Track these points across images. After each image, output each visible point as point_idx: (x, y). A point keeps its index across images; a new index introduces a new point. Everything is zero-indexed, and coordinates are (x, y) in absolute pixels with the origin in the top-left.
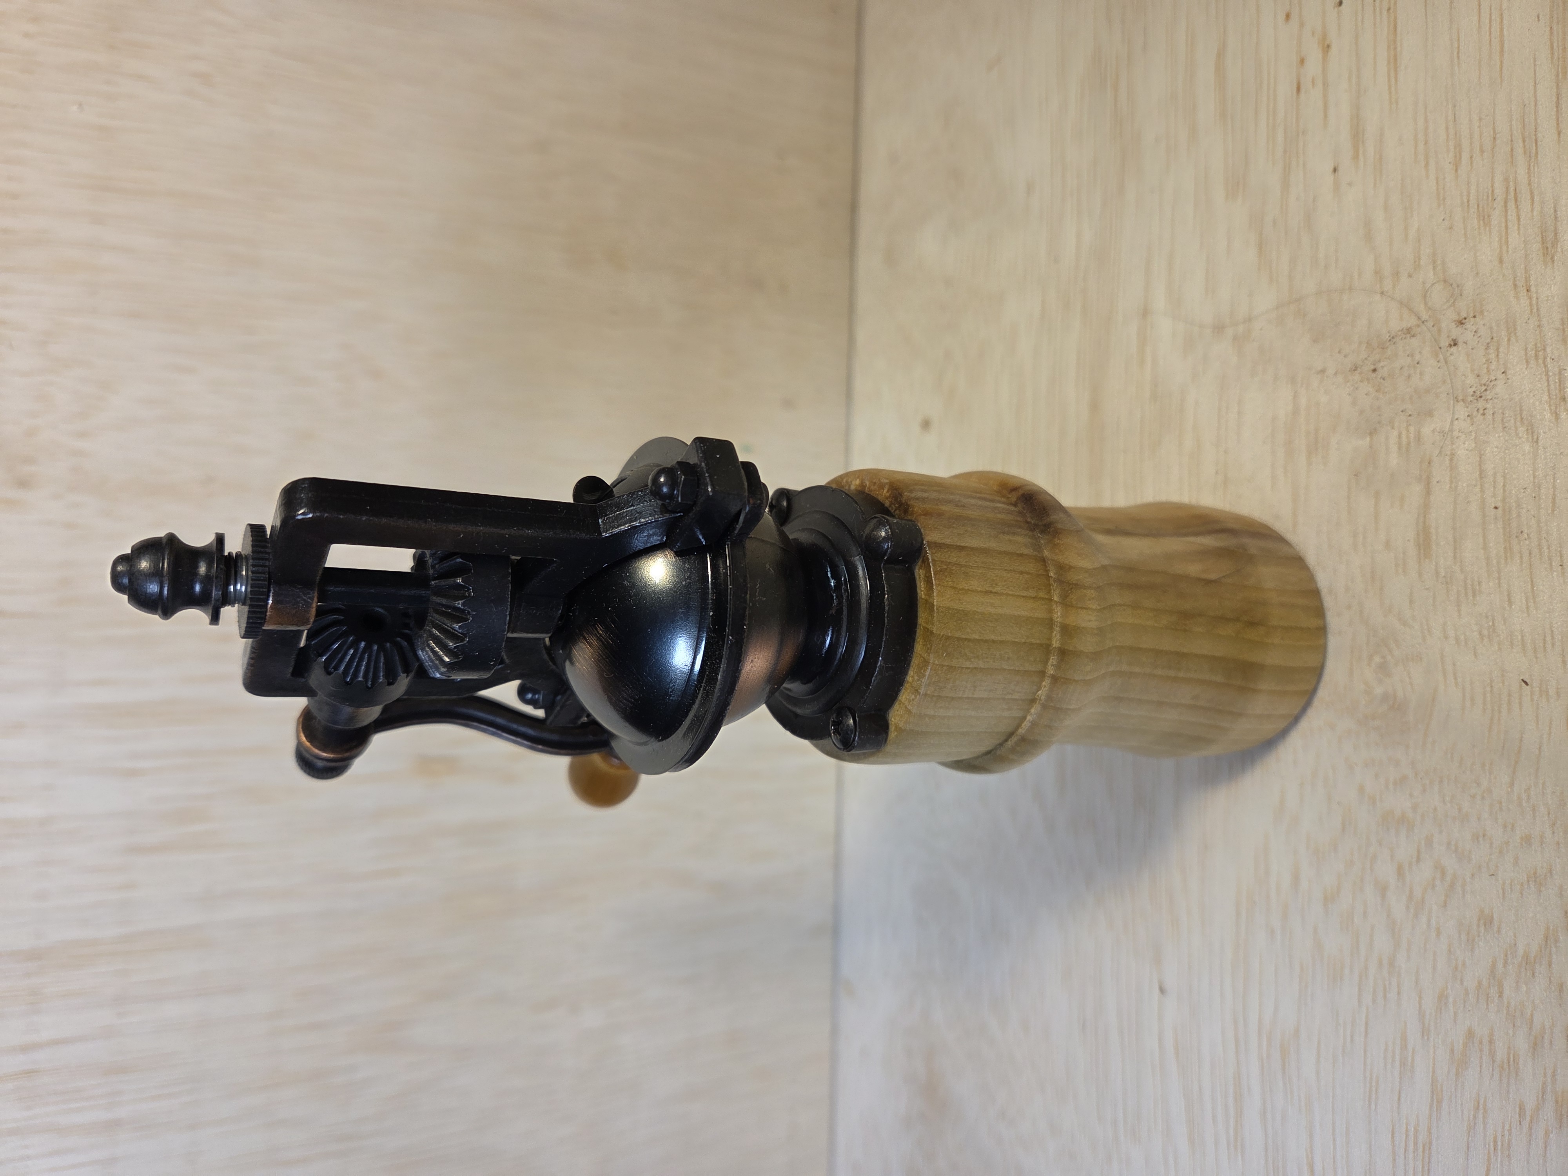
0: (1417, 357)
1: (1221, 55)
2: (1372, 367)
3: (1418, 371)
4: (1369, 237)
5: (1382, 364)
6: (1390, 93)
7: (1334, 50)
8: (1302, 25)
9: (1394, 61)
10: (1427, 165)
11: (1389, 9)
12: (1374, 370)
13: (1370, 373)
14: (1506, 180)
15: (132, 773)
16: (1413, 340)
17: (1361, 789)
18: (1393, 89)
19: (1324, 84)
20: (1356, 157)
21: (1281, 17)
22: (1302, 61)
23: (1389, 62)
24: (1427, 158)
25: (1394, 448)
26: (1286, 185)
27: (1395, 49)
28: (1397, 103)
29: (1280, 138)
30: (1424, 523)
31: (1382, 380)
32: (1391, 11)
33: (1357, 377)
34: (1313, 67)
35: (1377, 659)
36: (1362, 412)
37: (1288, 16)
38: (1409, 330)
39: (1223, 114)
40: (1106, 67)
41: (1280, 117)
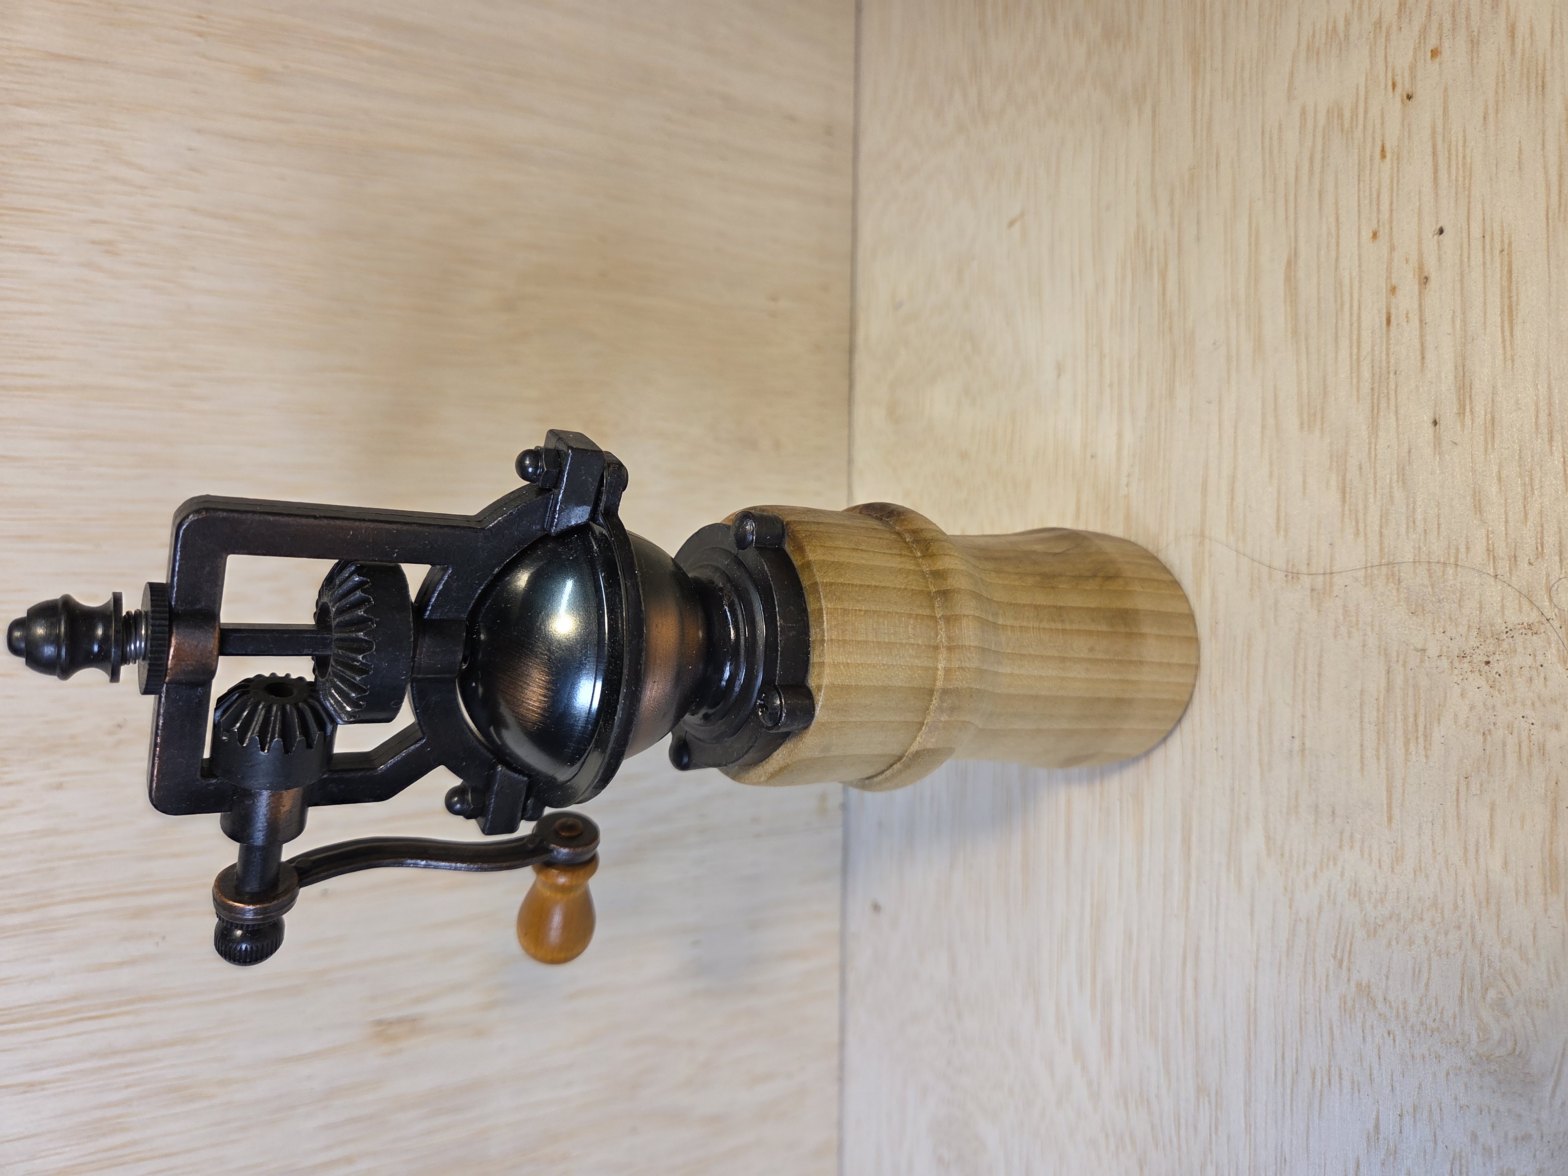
0: (1540, 658)
1: (1291, 264)
2: (1486, 659)
3: (1542, 675)
4: (1478, 508)
5: (1497, 657)
6: (1504, 347)
7: (1433, 284)
8: (1392, 248)
9: (1510, 312)
10: (1551, 439)
11: (1502, 251)
12: (1488, 663)
13: (1483, 665)
16: (1535, 637)
17: (1474, 1137)
18: (1508, 343)
19: (1421, 321)
20: (1461, 413)
21: (1367, 234)
22: (1393, 290)
23: (1502, 312)
24: (1551, 433)
25: (1512, 758)
26: (1374, 428)
27: (1510, 297)
28: (1513, 361)
29: (1366, 374)
30: (1551, 850)
31: (1497, 676)
32: (1505, 252)
33: (1466, 666)
34: (1406, 300)
35: (1492, 994)
36: (1472, 708)
37: (1375, 235)
38: (1530, 627)
39: (1295, 332)
40: (1152, 249)
41: (1366, 348)
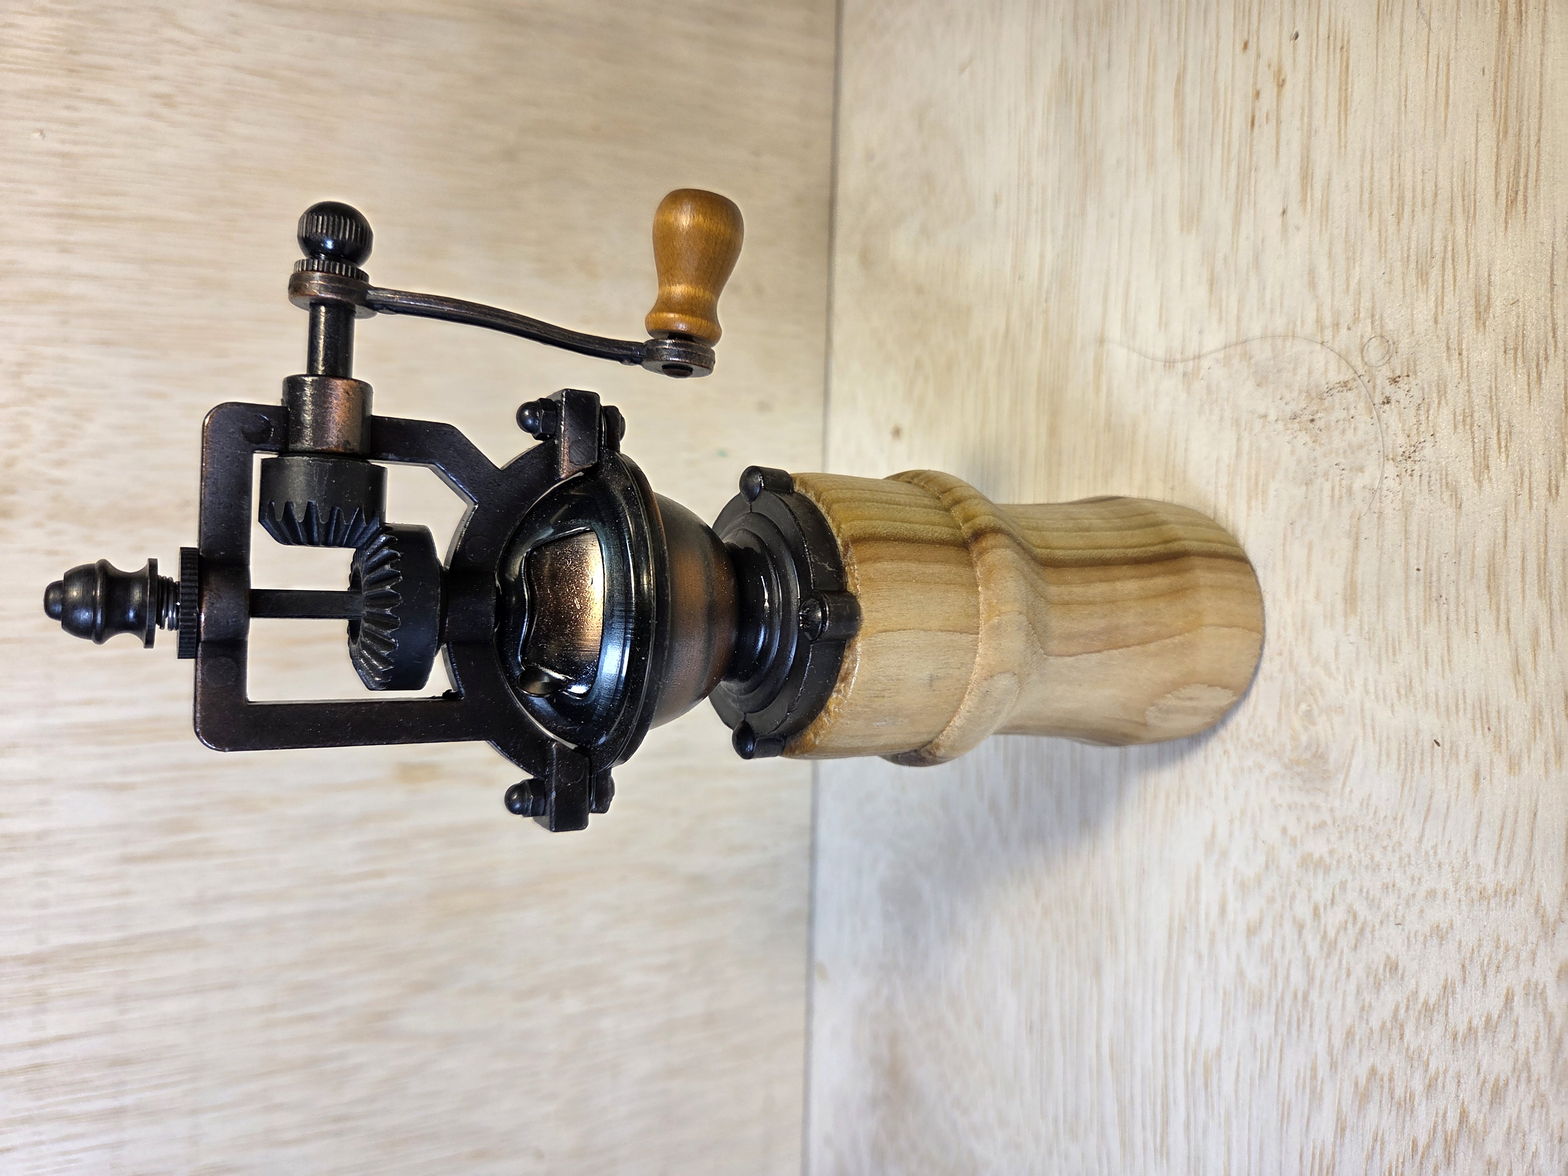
0: (1352, 412)
1: (1180, 79)
2: (1311, 417)
3: (1353, 426)
4: (1312, 284)
5: (1319, 415)
6: (1340, 136)
7: (1288, 86)
8: (1259, 56)
9: (1344, 103)
10: (1371, 215)
11: (1342, 48)
12: (1312, 421)
13: (1309, 423)
14: (1445, 238)
15: (122, 788)
16: (1349, 393)
17: (1284, 831)
18: (1343, 132)
19: (1277, 121)
20: (1304, 201)
21: (1239, 46)
22: (1257, 94)
23: (1340, 104)
24: (1371, 208)
25: (1327, 501)
26: (1237, 223)
27: (1346, 89)
28: (1345, 147)
29: (1234, 172)
30: (1352, 578)
31: (1318, 432)
32: (1345, 49)
33: (1296, 426)
34: (1267, 101)
35: (1303, 707)
36: (1299, 462)
37: (1246, 46)
38: (1346, 383)
39: (1180, 143)
40: (1072, 80)
41: (1234, 151)
